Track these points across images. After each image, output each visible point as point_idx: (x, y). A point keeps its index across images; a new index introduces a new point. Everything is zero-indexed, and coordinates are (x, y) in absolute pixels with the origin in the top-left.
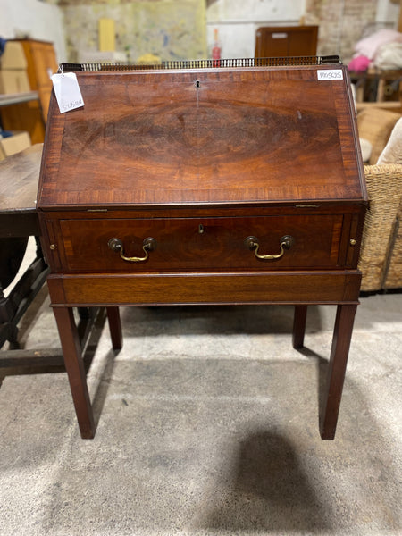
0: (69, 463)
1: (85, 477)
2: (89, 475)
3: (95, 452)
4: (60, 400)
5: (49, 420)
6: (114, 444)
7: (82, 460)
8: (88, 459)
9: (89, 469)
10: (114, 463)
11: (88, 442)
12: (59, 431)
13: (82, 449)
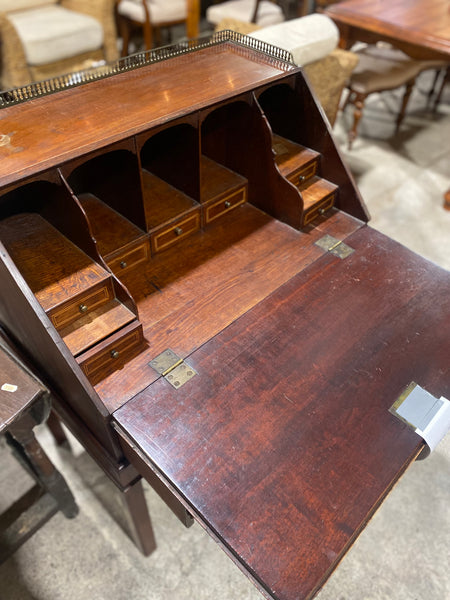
0: (162, 588)
1: (190, 583)
2: (192, 578)
3: (172, 556)
4: (73, 545)
5: (89, 574)
6: (180, 535)
7: (170, 573)
8: (174, 568)
9: (185, 574)
10: (200, 549)
11: (155, 555)
12: (114, 572)
13: (158, 566)
